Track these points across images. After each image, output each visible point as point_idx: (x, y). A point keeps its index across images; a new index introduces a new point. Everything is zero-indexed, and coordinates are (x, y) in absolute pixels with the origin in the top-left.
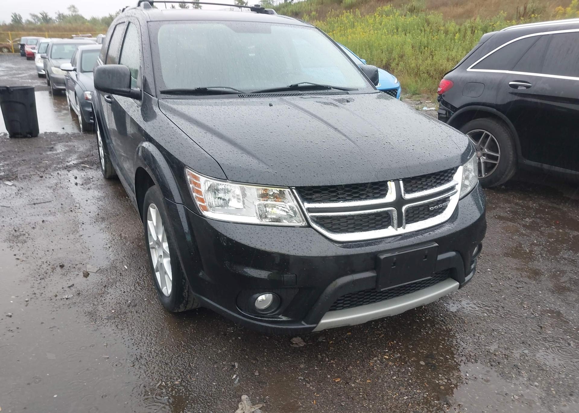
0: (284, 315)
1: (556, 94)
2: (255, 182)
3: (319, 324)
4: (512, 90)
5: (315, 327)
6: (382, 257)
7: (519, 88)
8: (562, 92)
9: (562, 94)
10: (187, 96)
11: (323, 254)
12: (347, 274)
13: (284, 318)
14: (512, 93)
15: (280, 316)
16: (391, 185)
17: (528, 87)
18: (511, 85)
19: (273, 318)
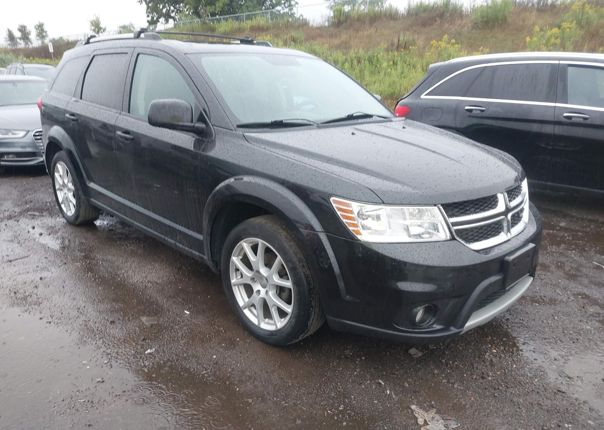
0: (438, 324)
1: (509, 115)
2: (409, 203)
3: (464, 328)
4: (468, 113)
5: (461, 331)
6: (511, 258)
7: (474, 112)
8: (514, 114)
9: (514, 116)
10: (265, 129)
11: (473, 263)
12: (486, 278)
13: (438, 327)
14: (469, 116)
15: (434, 326)
16: (500, 197)
17: (482, 111)
18: (468, 110)
19: (429, 328)
